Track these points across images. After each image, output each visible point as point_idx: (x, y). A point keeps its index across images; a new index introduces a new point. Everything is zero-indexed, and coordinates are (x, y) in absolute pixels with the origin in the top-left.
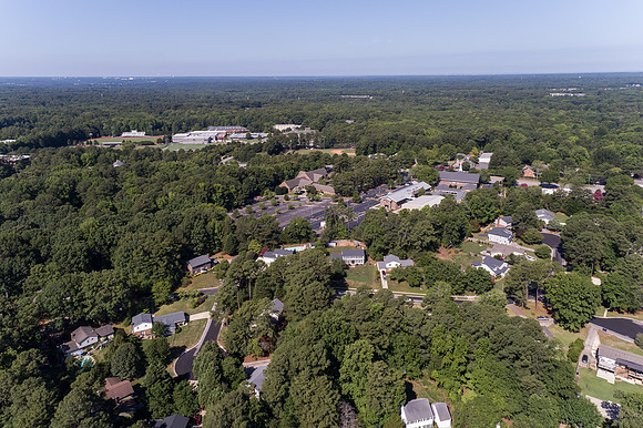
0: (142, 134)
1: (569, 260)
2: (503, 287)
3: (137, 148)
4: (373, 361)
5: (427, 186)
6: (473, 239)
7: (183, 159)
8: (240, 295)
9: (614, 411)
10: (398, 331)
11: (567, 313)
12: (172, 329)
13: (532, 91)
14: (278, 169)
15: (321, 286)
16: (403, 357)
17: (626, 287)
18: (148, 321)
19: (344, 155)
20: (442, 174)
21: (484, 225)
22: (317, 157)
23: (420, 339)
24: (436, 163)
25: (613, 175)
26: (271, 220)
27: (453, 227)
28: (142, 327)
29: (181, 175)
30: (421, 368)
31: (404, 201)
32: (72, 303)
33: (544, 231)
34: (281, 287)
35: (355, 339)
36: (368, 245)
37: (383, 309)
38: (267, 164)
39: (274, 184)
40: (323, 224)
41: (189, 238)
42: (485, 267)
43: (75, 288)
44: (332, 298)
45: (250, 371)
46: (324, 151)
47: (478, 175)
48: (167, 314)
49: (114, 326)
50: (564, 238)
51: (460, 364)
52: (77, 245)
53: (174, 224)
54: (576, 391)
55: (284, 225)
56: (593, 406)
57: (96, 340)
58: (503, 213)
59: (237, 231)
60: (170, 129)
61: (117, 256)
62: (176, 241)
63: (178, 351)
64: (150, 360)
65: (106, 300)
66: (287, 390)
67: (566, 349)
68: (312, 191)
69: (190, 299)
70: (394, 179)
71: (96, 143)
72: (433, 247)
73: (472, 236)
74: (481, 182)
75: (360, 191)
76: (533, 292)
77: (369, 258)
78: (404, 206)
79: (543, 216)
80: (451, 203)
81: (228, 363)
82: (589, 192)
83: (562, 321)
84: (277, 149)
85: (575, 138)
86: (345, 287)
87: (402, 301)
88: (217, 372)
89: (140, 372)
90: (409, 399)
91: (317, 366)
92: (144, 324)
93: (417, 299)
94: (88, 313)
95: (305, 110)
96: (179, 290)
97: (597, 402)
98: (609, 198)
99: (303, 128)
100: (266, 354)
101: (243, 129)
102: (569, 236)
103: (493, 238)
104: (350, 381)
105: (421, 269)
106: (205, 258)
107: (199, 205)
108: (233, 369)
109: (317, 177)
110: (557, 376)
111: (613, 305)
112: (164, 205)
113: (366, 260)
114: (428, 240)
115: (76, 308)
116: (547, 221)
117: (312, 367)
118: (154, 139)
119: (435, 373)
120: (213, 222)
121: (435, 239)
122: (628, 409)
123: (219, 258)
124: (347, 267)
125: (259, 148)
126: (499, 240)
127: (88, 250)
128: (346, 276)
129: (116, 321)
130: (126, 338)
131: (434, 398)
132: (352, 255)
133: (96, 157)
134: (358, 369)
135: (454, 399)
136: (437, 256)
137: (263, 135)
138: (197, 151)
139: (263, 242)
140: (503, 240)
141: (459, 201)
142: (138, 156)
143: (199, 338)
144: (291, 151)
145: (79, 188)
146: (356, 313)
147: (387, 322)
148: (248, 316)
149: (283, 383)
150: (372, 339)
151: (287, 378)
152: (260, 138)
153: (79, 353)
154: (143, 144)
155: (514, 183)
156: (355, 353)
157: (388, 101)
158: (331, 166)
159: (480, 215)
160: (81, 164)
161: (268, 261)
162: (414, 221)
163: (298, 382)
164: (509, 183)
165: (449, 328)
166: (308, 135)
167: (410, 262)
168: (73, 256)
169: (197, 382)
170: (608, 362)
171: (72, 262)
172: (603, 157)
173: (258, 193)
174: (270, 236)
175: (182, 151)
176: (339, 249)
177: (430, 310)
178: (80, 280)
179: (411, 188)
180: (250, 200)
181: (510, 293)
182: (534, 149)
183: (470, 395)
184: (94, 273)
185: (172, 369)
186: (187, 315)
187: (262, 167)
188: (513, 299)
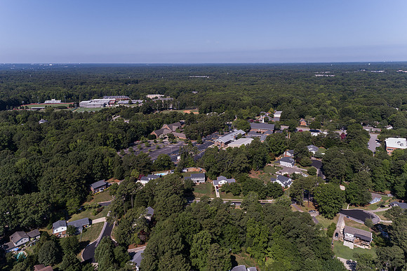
0: (59, 101)
1: (327, 175)
2: (289, 193)
3: (56, 111)
4: (211, 243)
5: (243, 132)
6: (272, 165)
7: (86, 118)
8: (126, 205)
9: (353, 265)
10: (226, 224)
11: (326, 208)
12: (81, 230)
13: (304, 73)
14: (150, 123)
15: (178, 197)
16: (229, 240)
17: (359, 191)
18: (64, 226)
19: (192, 113)
20: (252, 124)
21: (277, 156)
22: (175, 115)
23: (239, 228)
24: (249, 118)
25: (351, 124)
26: (145, 156)
27: (259, 157)
28: (60, 230)
29: (86, 128)
30: (241, 246)
31: (229, 142)
32: (10, 216)
33: (313, 158)
34: (152, 199)
35: (200, 230)
36: (207, 170)
37: (217, 211)
38: (143, 120)
39: (147, 132)
40: (179, 158)
41: (91, 169)
42: (278, 181)
43: (13, 205)
44: (185, 204)
45: (132, 254)
46: (179, 111)
47: (274, 125)
48: (76, 220)
49: (41, 230)
50: (324, 162)
51: (264, 242)
52: (14, 177)
53: (81, 161)
54: (332, 255)
55: (154, 159)
56: (341, 264)
57: (27, 240)
58: (288, 148)
59: (123, 164)
60: (78, 98)
61: (42, 183)
62: (83, 172)
63: (85, 244)
64: (65, 251)
65: (34, 213)
66: (157, 265)
67: (326, 230)
68: (171, 137)
69: (93, 210)
70: (223, 128)
71: (27, 108)
72: (247, 170)
73: (270, 163)
74: (275, 129)
75: (202, 137)
76: (306, 196)
77: (208, 179)
78: (229, 145)
79: (312, 149)
80: (257, 142)
81: (118, 251)
82: (338, 134)
83: (323, 213)
84: (149, 110)
85: (329, 102)
86: (193, 197)
87: (228, 205)
88: (111, 256)
89: (59, 260)
90: (233, 266)
91: (175, 249)
92: (61, 228)
93: (237, 203)
94: (22, 222)
95: (167, 85)
96: (85, 204)
97: (344, 260)
98: (350, 137)
99: (165, 97)
100: (143, 243)
101: (127, 97)
102: (327, 161)
103: (283, 164)
104: (197, 257)
105: (240, 185)
106: (102, 182)
107: (98, 148)
108: (122, 254)
109: (175, 128)
110: (320, 246)
111: (352, 202)
112: (74, 149)
113: (206, 180)
114: (244, 166)
115: (13, 219)
116: (314, 152)
117: (172, 249)
118: (67, 105)
119: (249, 249)
120: (108, 159)
121: (248, 165)
122: (361, 264)
123: (111, 182)
124: (194, 184)
125: (137, 109)
126: (286, 164)
127: (22, 180)
128: (193, 190)
129: (41, 227)
130: (49, 237)
131: (248, 265)
132: (198, 177)
133: (27, 117)
134: (201, 249)
135: (260, 264)
136: (250, 176)
137: (139, 101)
138: (96, 112)
139: (140, 170)
140: (288, 165)
141: (262, 141)
142: (56, 116)
143: (99, 235)
144: (158, 112)
145: (15, 138)
146: (200, 214)
147: (220, 218)
148: (131, 219)
149: (154, 261)
150: (210, 229)
151: (157, 258)
152: (138, 103)
153: (16, 249)
154: (59, 108)
155: (295, 130)
156: (199, 239)
157: (218, 80)
158: (183, 121)
159: (275, 149)
160: (16, 122)
161: (144, 182)
162: (235, 154)
163: (164, 260)
164: (292, 129)
165: (257, 220)
166: (169, 101)
167: (233, 180)
168: (11, 184)
169: (97, 264)
170: (350, 236)
171: (10, 188)
172: (346, 113)
173: (137, 139)
174: (145, 166)
175: (86, 112)
176: (189, 173)
177: (246, 210)
178: (16, 200)
179: (233, 134)
180: (131, 143)
181: (293, 197)
182: (306, 108)
183: (270, 261)
184: (26, 195)
185: (81, 257)
186: (90, 221)
187: (139, 122)
188: (295, 201)
